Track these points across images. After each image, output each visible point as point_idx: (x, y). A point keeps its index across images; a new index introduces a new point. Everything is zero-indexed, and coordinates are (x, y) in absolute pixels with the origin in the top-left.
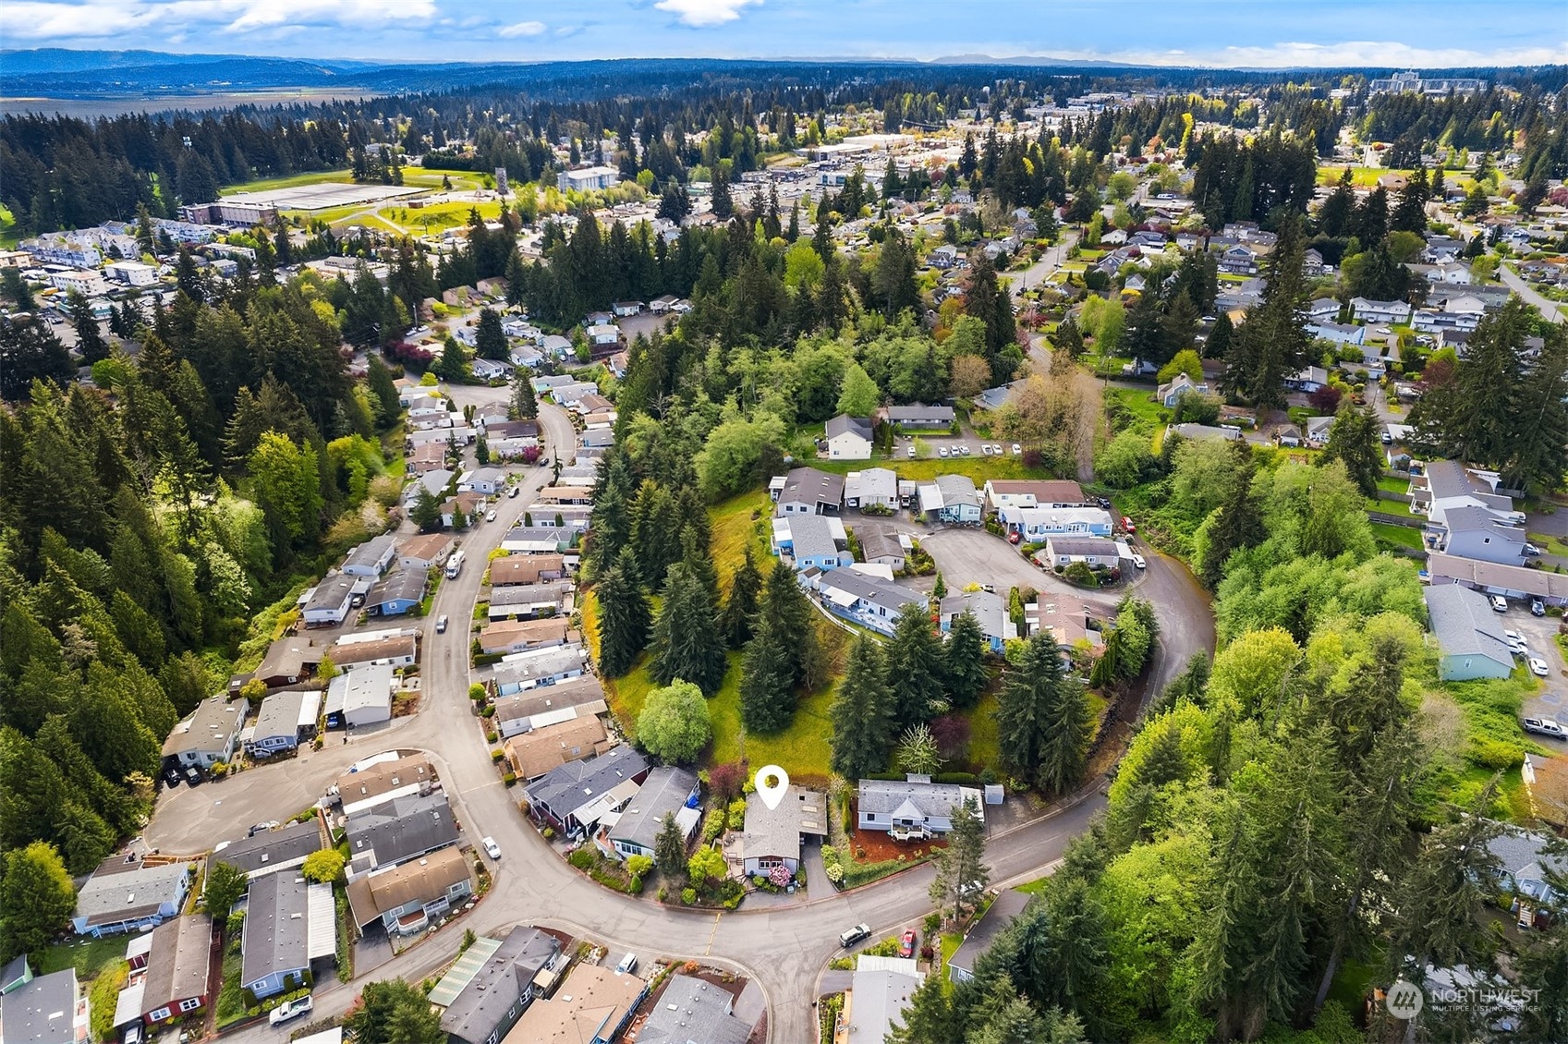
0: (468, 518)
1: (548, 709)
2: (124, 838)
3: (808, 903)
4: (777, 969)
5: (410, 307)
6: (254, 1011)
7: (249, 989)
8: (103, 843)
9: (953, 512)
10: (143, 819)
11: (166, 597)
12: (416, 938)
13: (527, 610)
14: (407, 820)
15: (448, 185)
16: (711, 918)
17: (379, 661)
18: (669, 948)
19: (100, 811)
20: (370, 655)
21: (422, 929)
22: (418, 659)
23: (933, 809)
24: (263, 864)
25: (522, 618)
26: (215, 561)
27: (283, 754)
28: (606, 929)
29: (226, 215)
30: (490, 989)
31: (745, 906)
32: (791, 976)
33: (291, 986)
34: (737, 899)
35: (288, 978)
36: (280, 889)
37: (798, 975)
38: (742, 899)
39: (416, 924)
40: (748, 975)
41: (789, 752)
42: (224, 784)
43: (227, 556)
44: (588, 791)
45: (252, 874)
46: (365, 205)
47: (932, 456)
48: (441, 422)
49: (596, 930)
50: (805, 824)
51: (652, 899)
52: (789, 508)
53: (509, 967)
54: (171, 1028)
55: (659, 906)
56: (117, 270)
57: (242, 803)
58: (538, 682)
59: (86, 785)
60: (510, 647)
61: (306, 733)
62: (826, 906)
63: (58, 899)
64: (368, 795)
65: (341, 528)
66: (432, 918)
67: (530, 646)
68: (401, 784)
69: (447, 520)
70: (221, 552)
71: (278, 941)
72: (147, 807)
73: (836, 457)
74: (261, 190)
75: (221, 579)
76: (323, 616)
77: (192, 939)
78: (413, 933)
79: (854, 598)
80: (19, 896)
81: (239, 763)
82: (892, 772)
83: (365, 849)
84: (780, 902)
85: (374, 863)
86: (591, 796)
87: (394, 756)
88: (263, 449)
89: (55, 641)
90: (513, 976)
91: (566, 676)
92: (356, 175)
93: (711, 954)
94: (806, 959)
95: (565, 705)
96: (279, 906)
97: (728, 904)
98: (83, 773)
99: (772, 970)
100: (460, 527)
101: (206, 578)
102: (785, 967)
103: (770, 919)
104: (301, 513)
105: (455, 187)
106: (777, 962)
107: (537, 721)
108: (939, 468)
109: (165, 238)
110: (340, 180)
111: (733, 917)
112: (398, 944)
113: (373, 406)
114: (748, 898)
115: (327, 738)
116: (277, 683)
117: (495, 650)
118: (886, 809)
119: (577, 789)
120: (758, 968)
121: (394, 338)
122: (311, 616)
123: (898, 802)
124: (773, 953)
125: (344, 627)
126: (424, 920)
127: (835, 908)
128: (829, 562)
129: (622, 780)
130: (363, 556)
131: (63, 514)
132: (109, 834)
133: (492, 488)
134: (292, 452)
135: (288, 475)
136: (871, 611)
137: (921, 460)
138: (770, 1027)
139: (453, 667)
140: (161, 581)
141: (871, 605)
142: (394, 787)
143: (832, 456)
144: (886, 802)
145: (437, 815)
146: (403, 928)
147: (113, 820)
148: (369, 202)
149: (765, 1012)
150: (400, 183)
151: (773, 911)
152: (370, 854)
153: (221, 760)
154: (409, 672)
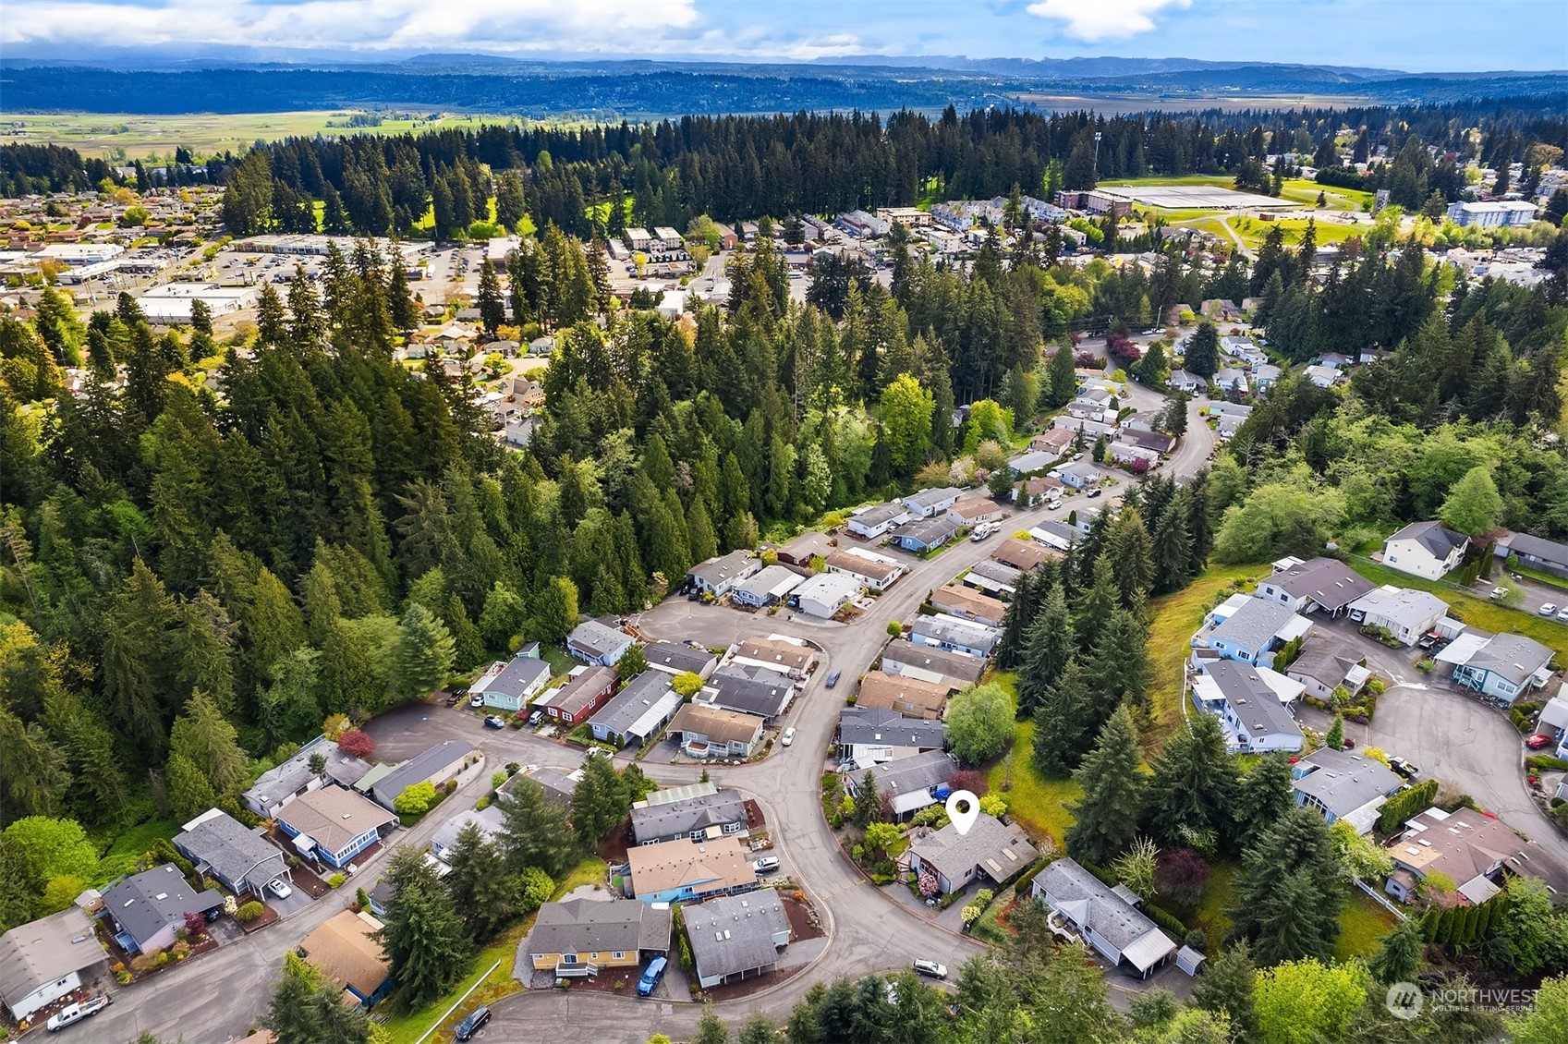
0: (1031, 499)
1: (924, 666)
2: (632, 609)
3: (930, 921)
4: (851, 946)
5: (1155, 309)
6: (585, 741)
7: (590, 727)
8: (613, 604)
9: (1475, 677)
10: (649, 605)
11: (767, 471)
12: (692, 761)
13: (995, 587)
14: (757, 685)
15: (1322, 202)
16: (856, 879)
17: (857, 575)
18: (807, 876)
19: (625, 584)
20: (854, 568)
21: (699, 757)
22: (886, 589)
23: (1101, 925)
24: (664, 663)
25: (987, 592)
26: (812, 458)
27: (749, 607)
28: (788, 835)
29: (1091, 204)
30: (678, 813)
31: (886, 889)
32: (854, 958)
33: (611, 739)
34: (884, 878)
35: (611, 734)
36: (655, 681)
37: (859, 961)
38: (889, 882)
39: (696, 751)
40: (830, 934)
41: (1046, 800)
42: (706, 608)
43: (822, 458)
44: (878, 737)
45: (652, 665)
46: (1222, 211)
47: (1523, 607)
48: (1093, 415)
49: (783, 831)
50: (991, 862)
51: (838, 838)
52: (1270, 591)
53: (702, 808)
54: (554, 724)
55: (837, 848)
56: (976, 236)
57: (701, 624)
58: (943, 645)
59: (625, 563)
60: (952, 608)
61: (772, 600)
62: (939, 934)
63: (563, 619)
64: (755, 657)
65: (931, 470)
66: (711, 755)
67: (968, 615)
68: (780, 662)
69: (1015, 494)
70: (820, 453)
71: (623, 709)
72: (656, 599)
73: (1392, 564)
74: (1145, 185)
75: (812, 474)
76: (860, 529)
77: (599, 681)
78: (692, 756)
79: (1220, 696)
80: (547, 603)
81: (722, 599)
82: (1105, 873)
83: (716, 687)
84: (914, 906)
85: (712, 700)
86: (878, 742)
87: (798, 642)
88: (894, 386)
89: (672, 470)
90: (698, 816)
91: (968, 651)
92: (1238, 182)
93: (826, 901)
94: (877, 956)
95: (939, 671)
96: (644, 690)
97: (874, 877)
98: (628, 556)
99: (849, 942)
100: (1021, 505)
101: (801, 470)
102: (858, 949)
103: (891, 911)
104: (907, 447)
105: (1329, 204)
106: (857, 941)
107: (908, 670)
108: (1525, 624)
109: (1027, 215)
110: (1222, 185)
111: (871, 891)
112: (680, 758)
113: (1044, 384)
114: (894, 886)
115: (783, 611)
116: (785, 559)
117: (940, 606)
118: (1059, 894)
119: (872, 731)
120: (841, 935)
121: (1120, 333)
122: (853, 525)
123: (1074, 895)
124: (863, 932)
125: (868, 544)
126: (704, 752)
127: (943, 940)
128: (1244, 655)
129: (913, 745)
130: (925, 497)
131: (733, 390)
132: (621, 600)
133: (1078, 483)
134: (917, 395)
135: (906, 413)
136: (1230, 719)
137: (1505, 607)
138: (797, 976)
139: (905, 606)
140: (767, 457)
141: (1231, 712)
142: (774, 661)
143: (1386, 561)
144: (1065, 888)
145: (774, 692)
146: (689, 750)
147: (631, 595)
148: (1228, 208)
149: (807, 964)
150: (1276, 195)
151: (902, 908)
152: (716, 692)
153: (714, 593)
154: (873, 593)
